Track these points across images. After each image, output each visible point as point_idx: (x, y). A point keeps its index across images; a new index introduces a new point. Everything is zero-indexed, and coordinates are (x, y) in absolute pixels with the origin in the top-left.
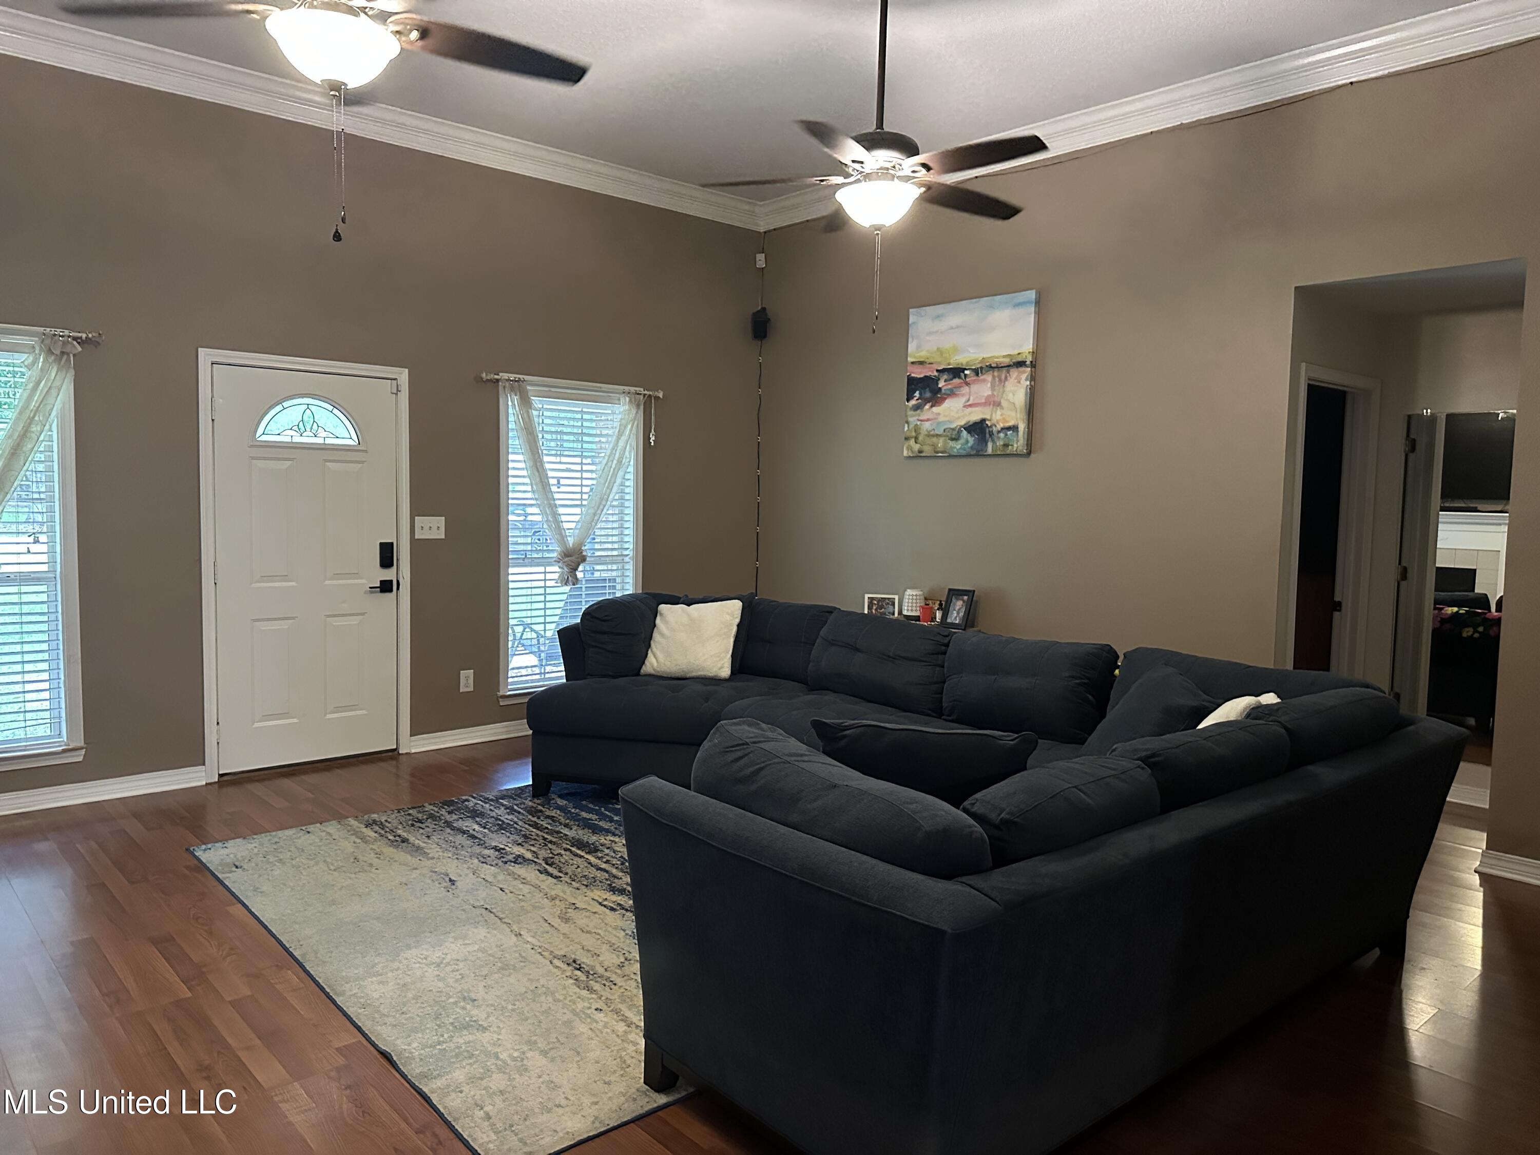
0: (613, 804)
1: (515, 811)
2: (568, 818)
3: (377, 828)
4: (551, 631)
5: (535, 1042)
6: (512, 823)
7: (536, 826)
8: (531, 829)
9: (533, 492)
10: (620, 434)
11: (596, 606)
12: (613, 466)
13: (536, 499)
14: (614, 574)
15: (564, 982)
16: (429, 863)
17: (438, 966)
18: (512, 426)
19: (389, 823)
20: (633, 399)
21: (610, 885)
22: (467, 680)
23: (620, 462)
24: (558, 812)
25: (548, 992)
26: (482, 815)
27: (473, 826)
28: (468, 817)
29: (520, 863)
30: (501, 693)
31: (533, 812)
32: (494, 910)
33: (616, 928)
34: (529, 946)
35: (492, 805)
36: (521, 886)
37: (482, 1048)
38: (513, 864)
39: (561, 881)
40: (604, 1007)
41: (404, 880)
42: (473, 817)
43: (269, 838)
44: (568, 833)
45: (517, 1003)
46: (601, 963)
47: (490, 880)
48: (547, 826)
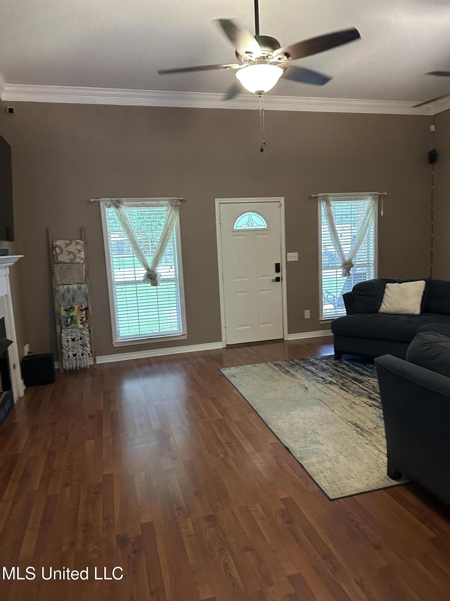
0: (368, 364)
1: (328, 364)
2: (350, 369)
3: (278, 366)
4: (339, 295)
5: (342, 452)
6: (327, 369)
7: (337, 370)
8: (335, 372)
9: (331, 240)
10: (368, 212)
11: (359, 285)
12: (365, 226)
13: (332, 243)
14: (366, 271)
15: (352, 431)
16: (298, 381)
17: (304, 419)
18: (323, 214)
19: (283, 365)
20: (373, 197)
21: (369, 396)
22: (307, 314)
23: (368, 224)
24: (346, 366)
25: (346, 434)
26: (316, 365)
27: (313, 369)
28: (311, 365)
29: (331, 384)
30: (320, 319)
31: (335, 365)
32: (323, 401)
33: (372, 413)
34: (337, 416)
35: (319, 361)
36: (333, 393)
37: (322, 451)
38: (329, 384)
39: (348, 393)
40: (369, 443)
41: (289, 386)
42: (312, 365)
43: (243, 367)
44: (350, 375)
45: (334, 437)
46: (367, 427)
47: (321, 389)
48: (341, 371)
